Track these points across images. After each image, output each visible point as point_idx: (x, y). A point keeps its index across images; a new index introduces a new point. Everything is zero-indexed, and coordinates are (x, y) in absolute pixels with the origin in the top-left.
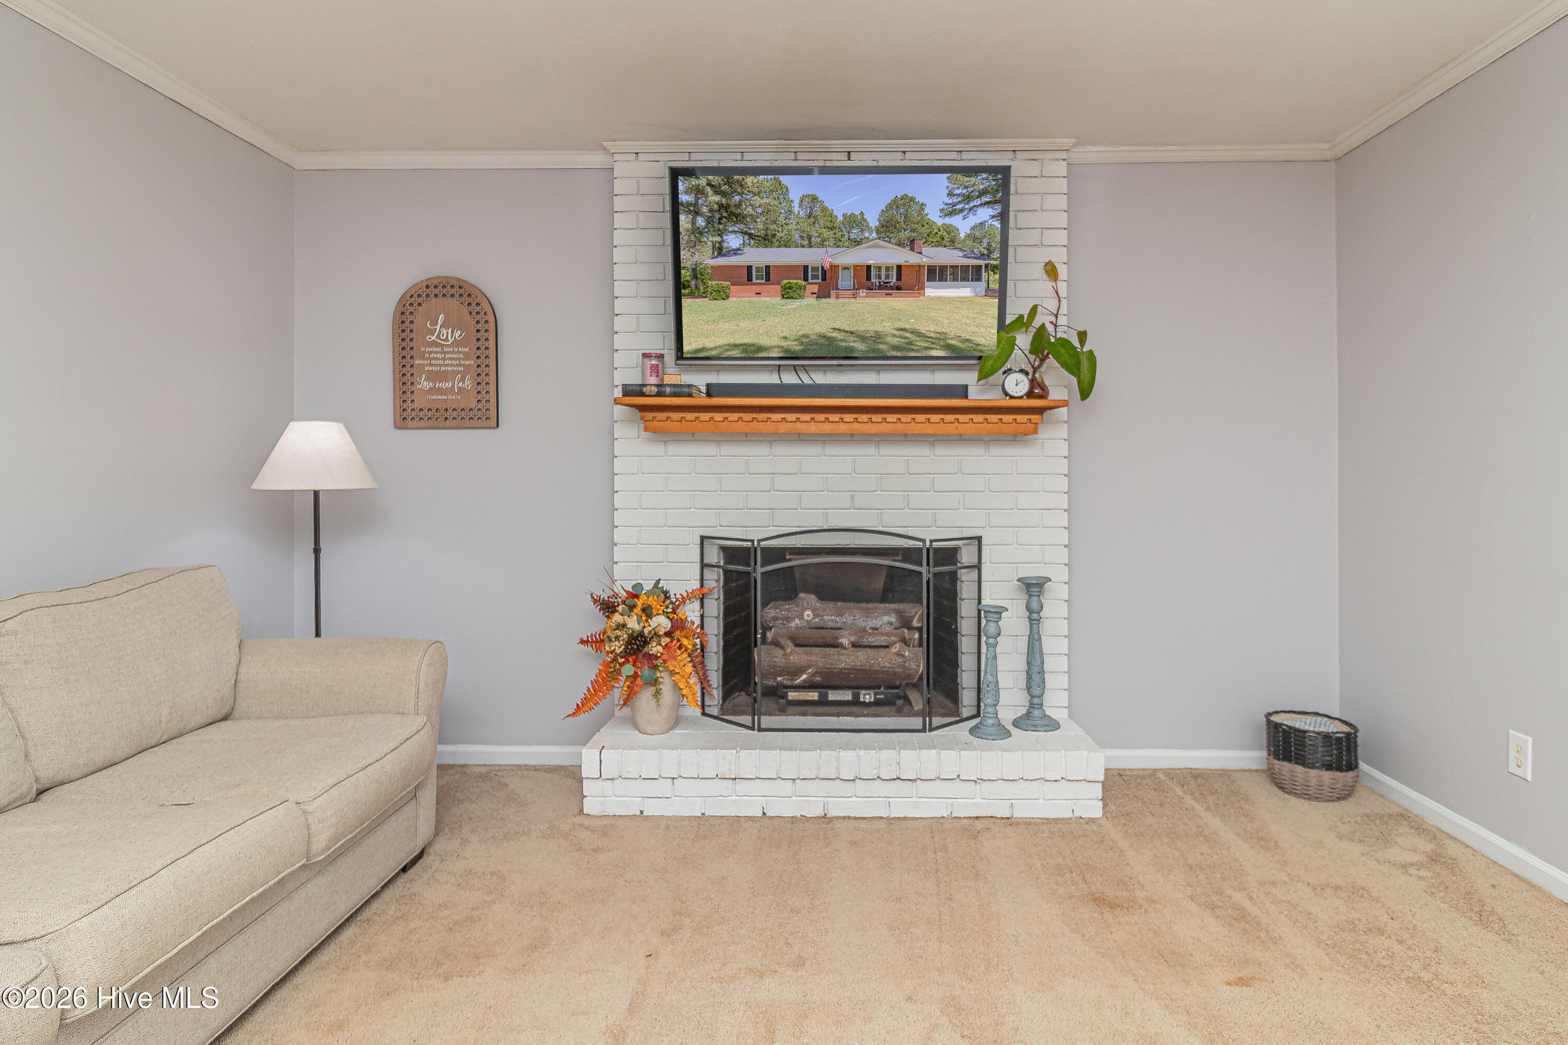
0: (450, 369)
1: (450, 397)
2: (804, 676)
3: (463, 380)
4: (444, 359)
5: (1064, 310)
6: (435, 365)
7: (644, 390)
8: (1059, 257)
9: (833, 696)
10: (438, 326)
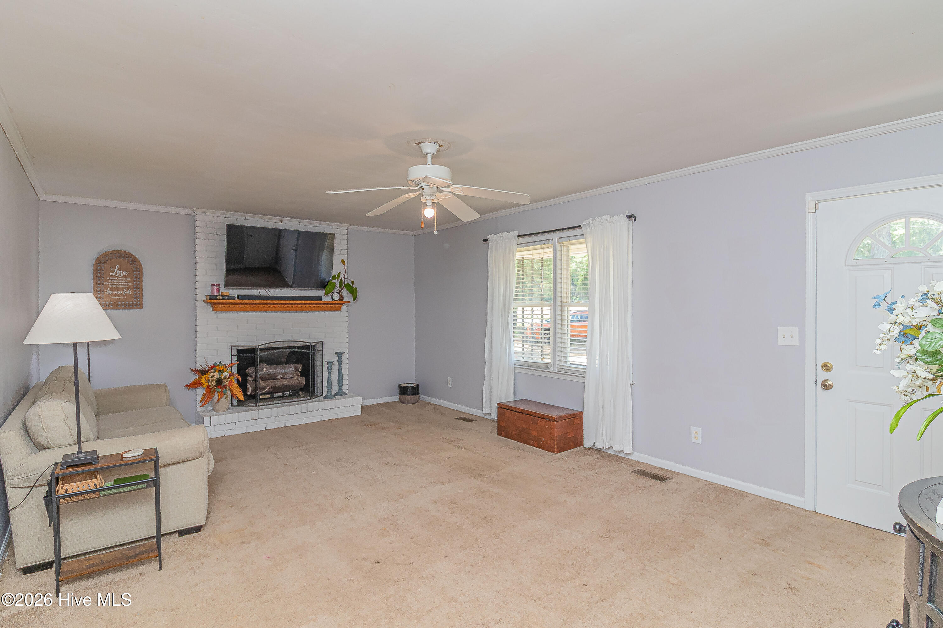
0: (121, 286)
1: (121, 297)
2: (266, 390)
3: (127, 291)
4: (118, 282)
5: (346, 274)
6: (113, 285)
7: (217, 297)
8: (345, 258)
9: (276, 395)
10: (116, 270)
